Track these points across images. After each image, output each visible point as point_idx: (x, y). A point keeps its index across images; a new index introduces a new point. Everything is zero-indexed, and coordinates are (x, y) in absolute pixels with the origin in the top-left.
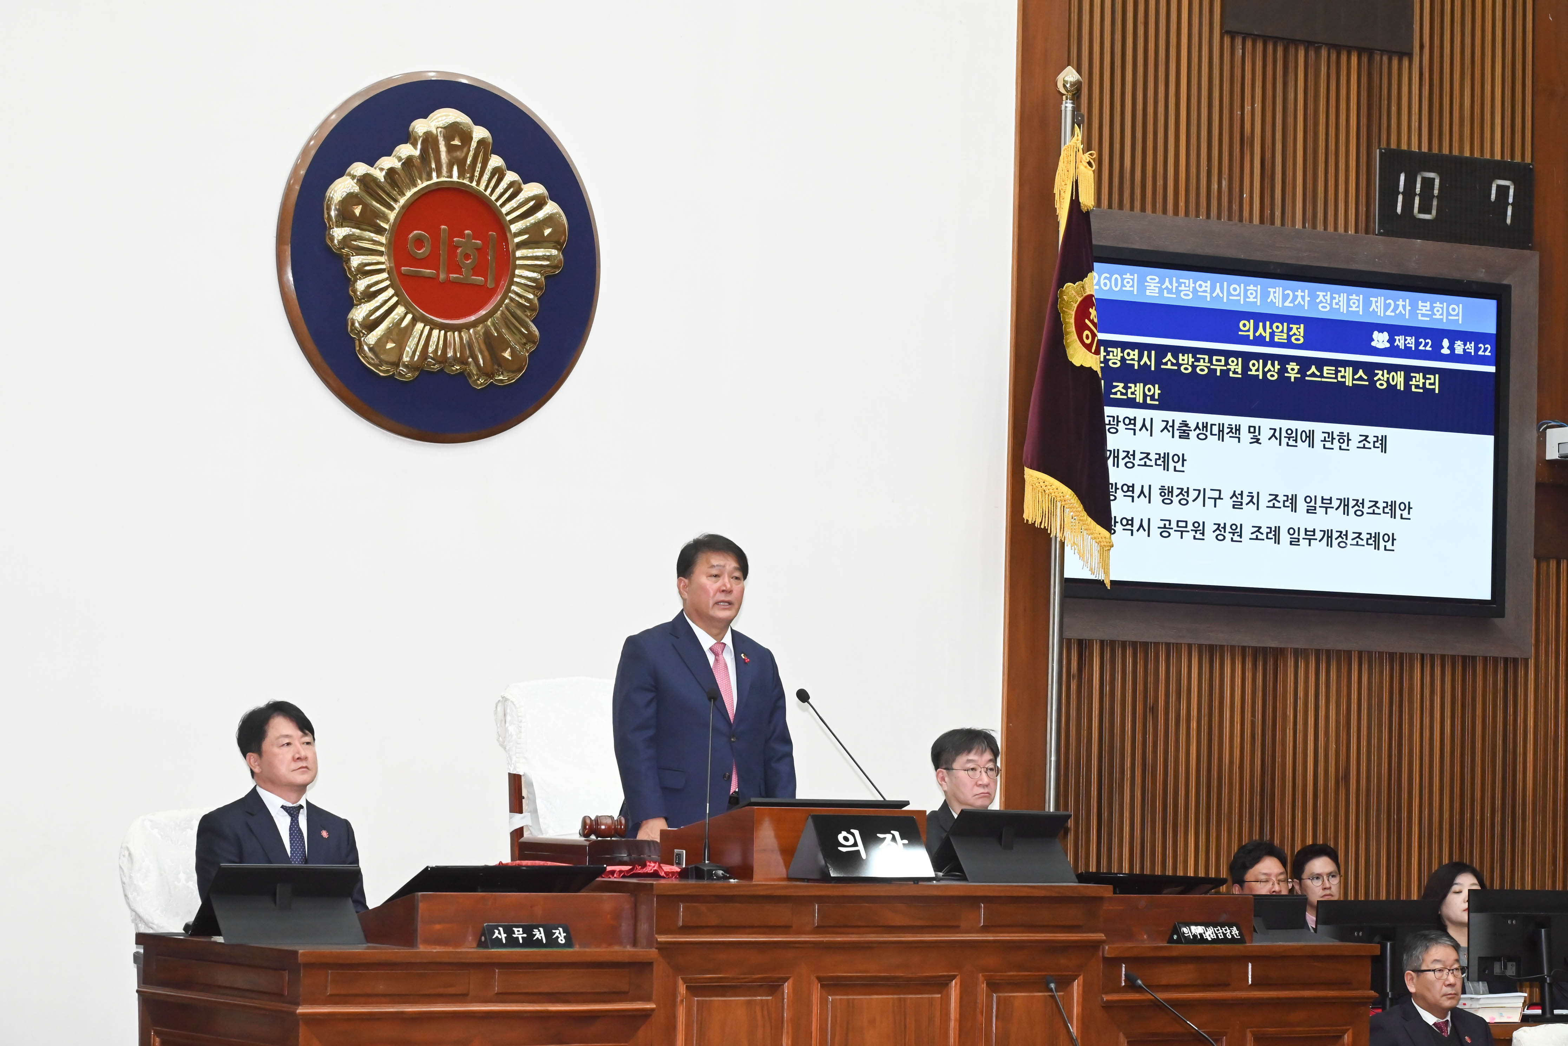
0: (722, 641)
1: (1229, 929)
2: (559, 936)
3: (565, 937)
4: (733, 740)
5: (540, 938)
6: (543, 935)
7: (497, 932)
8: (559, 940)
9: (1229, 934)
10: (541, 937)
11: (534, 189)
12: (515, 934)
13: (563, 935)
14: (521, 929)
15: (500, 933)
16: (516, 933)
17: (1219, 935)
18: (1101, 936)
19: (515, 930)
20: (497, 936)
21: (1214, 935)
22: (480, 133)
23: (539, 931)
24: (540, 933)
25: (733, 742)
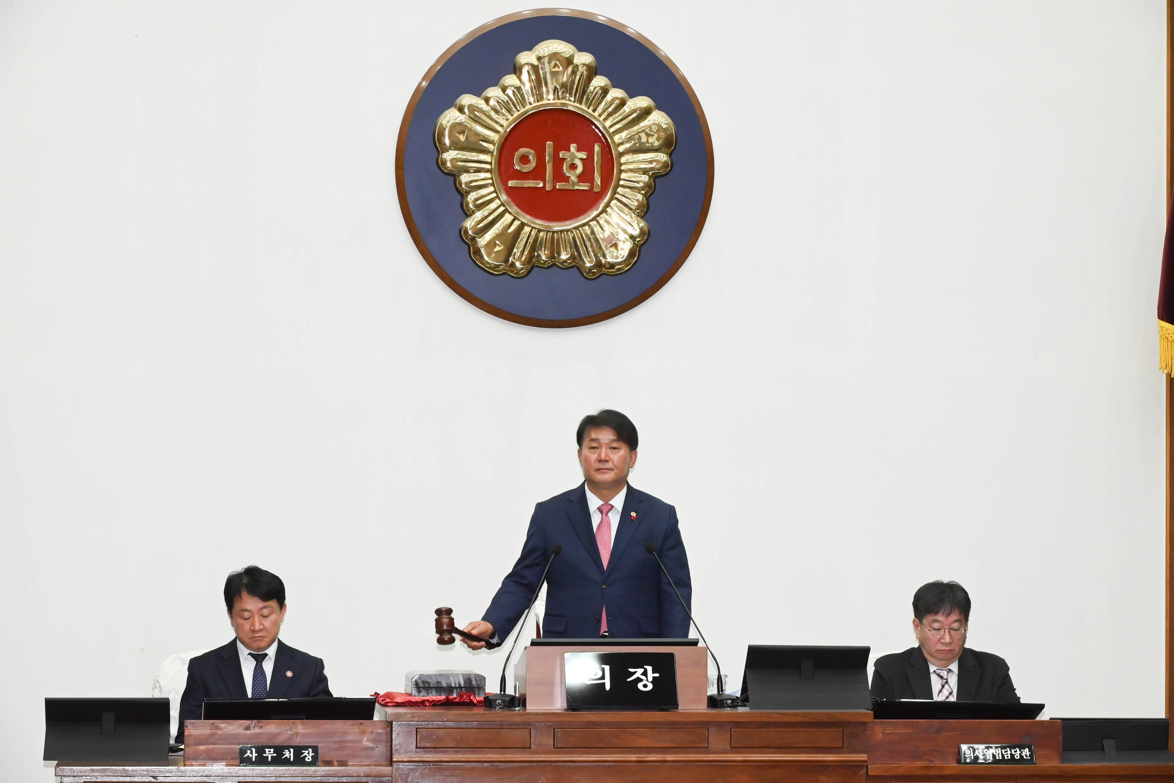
0: (610, 503)
1: (1020, 751)
2: (307, 755)
3: (312, 757)
4: (604, 587)
5: (288, 757)
6: (292, 755)
7: (249, 752)
8: (306, 759)
9: (1018, 755)
10: (290, 756)
11: (643, 102)
12: (266, 754)
13: (311, 754)
14: (272, 750)
15: (251, 753)
16: (267, 752)
17: (1006, 756)
18: (864, 757)
19: (267, 750)
20: (248, 755)
21: (1000, 756)
22: (584, 59)
23: (290, 751)
24: (290, 753)
25: (604, 588)
